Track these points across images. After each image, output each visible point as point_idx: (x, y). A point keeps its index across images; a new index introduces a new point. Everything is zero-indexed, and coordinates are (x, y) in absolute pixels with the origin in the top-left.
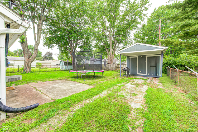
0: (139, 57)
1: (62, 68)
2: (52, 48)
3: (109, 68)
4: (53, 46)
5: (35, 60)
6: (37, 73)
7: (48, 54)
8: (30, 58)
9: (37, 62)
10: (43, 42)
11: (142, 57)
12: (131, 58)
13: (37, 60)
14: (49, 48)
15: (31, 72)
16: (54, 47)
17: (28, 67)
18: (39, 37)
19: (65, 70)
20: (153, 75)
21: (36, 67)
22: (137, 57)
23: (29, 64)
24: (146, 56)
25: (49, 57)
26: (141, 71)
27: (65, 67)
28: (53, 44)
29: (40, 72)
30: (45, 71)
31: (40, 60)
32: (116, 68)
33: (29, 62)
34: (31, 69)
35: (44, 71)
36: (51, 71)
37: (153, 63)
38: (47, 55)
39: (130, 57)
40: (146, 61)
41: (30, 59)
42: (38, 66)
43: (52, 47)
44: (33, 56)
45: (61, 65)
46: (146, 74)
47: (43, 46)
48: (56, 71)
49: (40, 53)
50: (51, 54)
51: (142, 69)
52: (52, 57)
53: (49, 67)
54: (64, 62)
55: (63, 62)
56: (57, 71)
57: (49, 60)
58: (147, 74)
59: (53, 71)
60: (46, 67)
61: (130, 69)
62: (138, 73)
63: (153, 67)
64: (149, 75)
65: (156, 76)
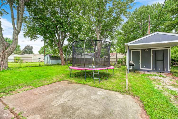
0: (143, 50)
1: (47, 62)
2: (35, 40)
4: (37, 37)
5: (13, 53)
6: (17, 69)
7: (28, 48)
8: (6, 49)
9: (15, 55)
10: (24, 32)
11: (146, 50)
12: (133, 52)
13: (15, 53)
14: (31, 40)
15: (8, 69)
16: (38, 39)
17: (3, 62)
18: (20, 23)
19: (51, 65)
20: (160, 70)
21: (14, 61)
22: (140, 50)
23: (5, 58)
24: (152, 50)
25: (28, 50)
26: (145, 66)
27: (50, 62)
28: (37, 35)
29: (20, 67)
30: (28, 67)
31: (18, 54)
33: (4, 56)
34: (8, 63)
35: (25, 67)
36: (35, 66)
37: (160, 57)
38: (26, 49)
39: (132, 51)
40: (152, 55)
41: (6, 51)
42: (16, 60)
43: (35, 38)
44: (10, 47)
45: (45, 59)
46: (151, 69)
47: (24, 36)
48: (41, 66)
49: (18, 47)
50: (31, 48)
51: (146, 64)
52: (32, 51)
53: (30, 61)
54: (50, 56)
55: (48, 56)
56: (43, 66)
57: (29, 54)
58: (153, 69)
59: (37, 66)
60: (27, 62)
62: (141, 68)
63: (160, 61)
64: (155, 70)
65: (164, 71)
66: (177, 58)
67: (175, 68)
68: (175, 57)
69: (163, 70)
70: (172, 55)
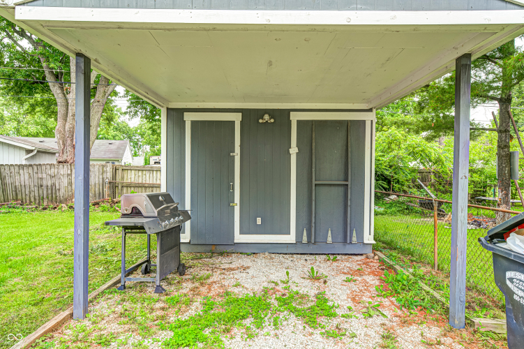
0: (251, 116)
3: (62, 193)
11: (266, 117)
12: (194, 123)
20: (330, 239)
22: (237, 118)
24: (295, 118)
26: (259, 221)
32: (107, 191)
39: (189, 118)
40: (294, 150)
46: (291, 238)
51: (266, 205)
58: (299, 233)
61: (188, 207)
62: (241, 233)
63: (333, 188)
64: (309, 242)
65: (348, 246)
66: (394, 169)
67: (389, 211)
68: (391, 167)
69: (345, 240)
70: (380, 156)
